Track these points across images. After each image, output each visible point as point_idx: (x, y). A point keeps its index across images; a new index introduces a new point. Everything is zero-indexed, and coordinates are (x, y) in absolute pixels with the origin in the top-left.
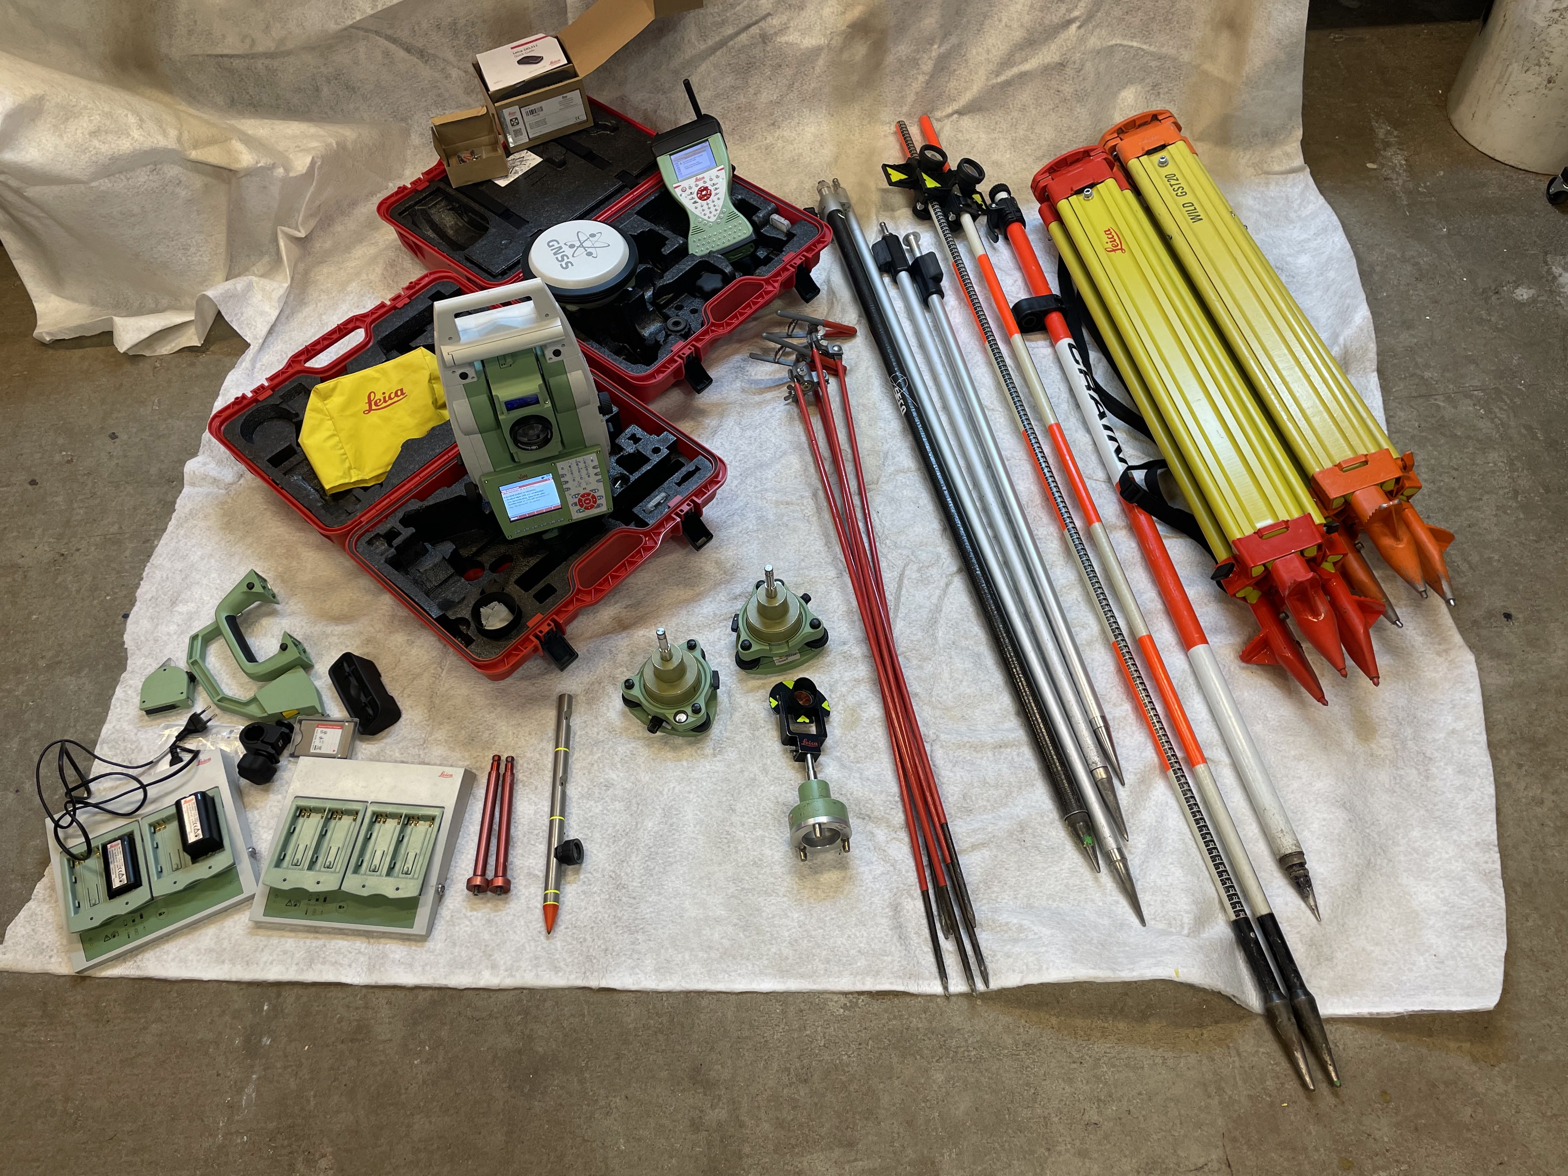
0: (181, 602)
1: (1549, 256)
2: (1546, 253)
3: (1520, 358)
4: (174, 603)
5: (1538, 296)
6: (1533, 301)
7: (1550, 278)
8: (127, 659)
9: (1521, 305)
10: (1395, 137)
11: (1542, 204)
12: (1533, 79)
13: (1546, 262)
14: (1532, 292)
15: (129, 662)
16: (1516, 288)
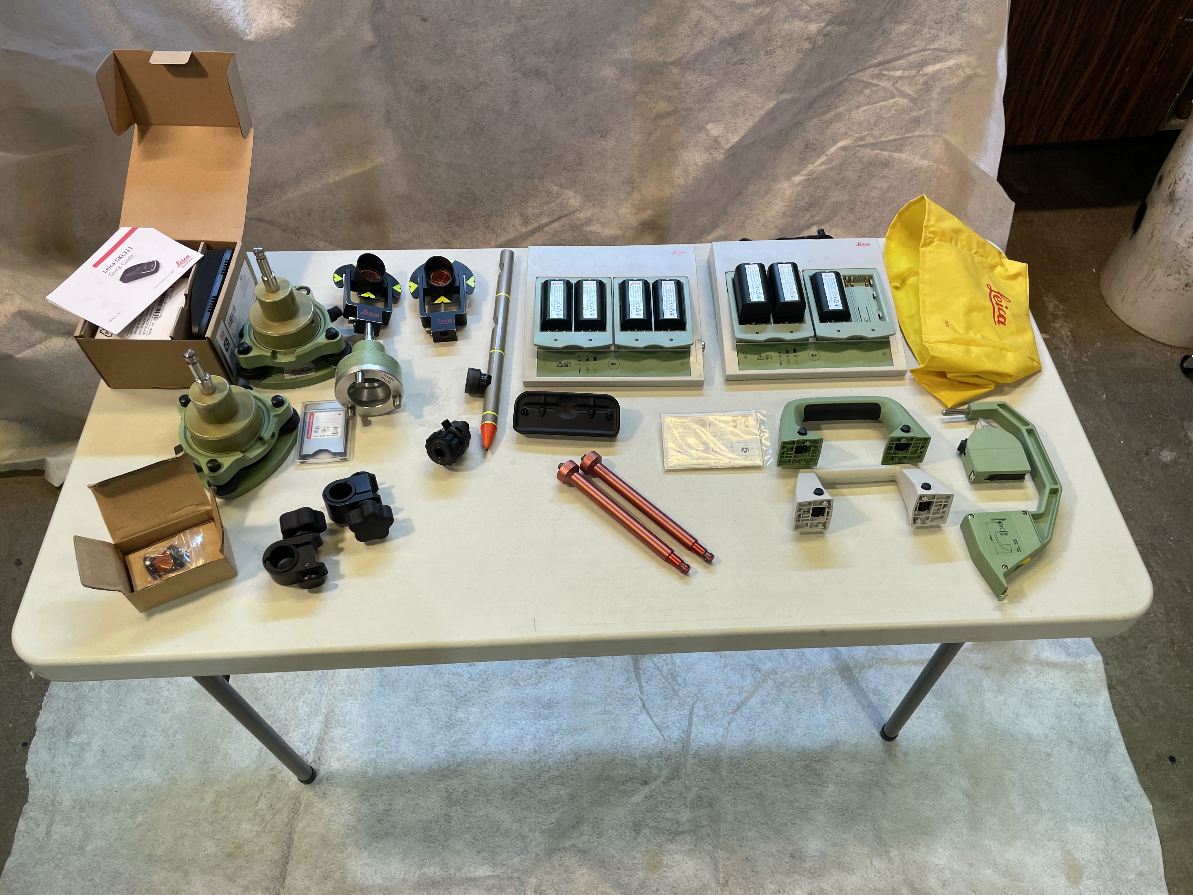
0: (75, 733)
1: (1185, 422)
2: (1183, 419)
3: (1168, 516)
4: (69, 735)
5: (1179, 458)
6: (1175, 462)
7: (1187, 442)
8: (28, 791)
9: (1166, 466)
10: (1062, 310)
11: (1177, 375)
12: (1173, 282)
13: (1182, 427)
14: (1174, 454)
15: (30, 793)
16: (1162, 449)
